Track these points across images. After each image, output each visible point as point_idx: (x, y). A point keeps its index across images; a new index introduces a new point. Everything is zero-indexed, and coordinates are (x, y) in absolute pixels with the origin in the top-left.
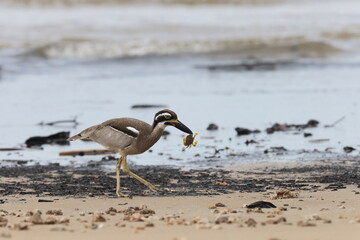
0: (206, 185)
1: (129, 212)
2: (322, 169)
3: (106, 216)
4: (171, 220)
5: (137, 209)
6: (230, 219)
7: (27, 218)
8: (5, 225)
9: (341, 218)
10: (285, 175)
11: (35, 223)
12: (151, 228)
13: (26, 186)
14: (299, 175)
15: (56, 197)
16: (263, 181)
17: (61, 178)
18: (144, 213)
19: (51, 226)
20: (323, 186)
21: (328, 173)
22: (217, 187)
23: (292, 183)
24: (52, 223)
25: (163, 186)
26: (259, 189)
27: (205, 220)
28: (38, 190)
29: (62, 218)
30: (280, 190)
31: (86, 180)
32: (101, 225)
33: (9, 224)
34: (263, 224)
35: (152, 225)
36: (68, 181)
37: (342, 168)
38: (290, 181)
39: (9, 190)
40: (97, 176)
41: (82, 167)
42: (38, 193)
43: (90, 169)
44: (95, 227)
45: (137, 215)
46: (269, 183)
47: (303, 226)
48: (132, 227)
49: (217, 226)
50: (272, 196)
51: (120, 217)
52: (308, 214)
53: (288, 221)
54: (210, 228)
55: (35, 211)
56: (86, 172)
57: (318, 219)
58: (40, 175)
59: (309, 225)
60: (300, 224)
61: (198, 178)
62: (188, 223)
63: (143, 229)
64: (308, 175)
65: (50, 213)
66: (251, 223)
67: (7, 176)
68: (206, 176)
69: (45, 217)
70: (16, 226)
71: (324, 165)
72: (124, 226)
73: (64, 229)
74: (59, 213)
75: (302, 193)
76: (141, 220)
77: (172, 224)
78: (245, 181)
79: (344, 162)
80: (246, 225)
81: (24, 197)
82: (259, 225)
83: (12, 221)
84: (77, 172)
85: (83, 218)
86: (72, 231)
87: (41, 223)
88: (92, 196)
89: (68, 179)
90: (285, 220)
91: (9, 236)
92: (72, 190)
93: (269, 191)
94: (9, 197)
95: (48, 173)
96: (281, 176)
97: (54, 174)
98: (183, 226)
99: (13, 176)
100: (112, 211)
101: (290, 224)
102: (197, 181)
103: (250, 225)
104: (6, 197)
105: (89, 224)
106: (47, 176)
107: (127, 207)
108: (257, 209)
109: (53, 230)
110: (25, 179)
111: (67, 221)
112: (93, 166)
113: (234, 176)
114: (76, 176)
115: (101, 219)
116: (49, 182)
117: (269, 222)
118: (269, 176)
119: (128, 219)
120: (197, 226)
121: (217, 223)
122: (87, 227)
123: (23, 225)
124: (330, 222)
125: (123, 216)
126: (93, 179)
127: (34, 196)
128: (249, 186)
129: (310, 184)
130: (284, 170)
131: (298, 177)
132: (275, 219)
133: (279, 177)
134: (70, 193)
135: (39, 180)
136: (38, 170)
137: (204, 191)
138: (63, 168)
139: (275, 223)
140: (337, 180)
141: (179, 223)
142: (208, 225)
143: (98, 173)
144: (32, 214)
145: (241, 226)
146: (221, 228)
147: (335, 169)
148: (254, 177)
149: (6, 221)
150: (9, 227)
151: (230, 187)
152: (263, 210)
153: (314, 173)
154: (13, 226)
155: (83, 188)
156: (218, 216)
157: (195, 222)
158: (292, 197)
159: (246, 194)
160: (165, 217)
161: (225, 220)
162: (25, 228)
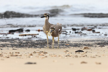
0: (63, 45)
1: (40, 53)
2: (98, 41)
3: (33, 54)
4: (52, 55)
5: (42, 52)
6: (70, 55)
7: (9, 54)
8: (2, 56)
9: (103, 55)
10: (87, 42)
11: (11, 56)
12: (46, 58)
13: (9, 45)
14: (91, 42)
15: (18, 48)
16: (80, 44)
17: (19, 42)
18: (44, 53)
19: (16, 57)
20: (98, 46)
21: (100, 42)
22: (66, 45)
23: (89, 45)
24: (17, 56)
25: (50, 45)
26: (79, 47)
27: (63, 55)
28: (12, 46)
29: (20, 54)
30: (85, 47)
31: (27, 43)
32: (31, 57)
33: (3, 56)
34: (80, 57)
35: (47, 57)
36: (22, 43)
37: (104, 41)
38: (88, 44)
39: (4, 46)
40: (30, 42)
41: (26, 39)
42: (12, 47)
43: (28, 40)
44: (29, 57)
45: (42, 54)
46: (82, 45)
47: (92, 58)
48: (41, 57)
49: (66, 57)
50: (83, 48)
51: (37, 54)
52: (94, 54)
53: (88, 56)
54: (64, 58)
55: (11, 52)
56: (27, 41)
57: (97, 56)
58: (13, 41)
59: (94, 57)
60: (91, 57)
61: (61, 43)
62: (57, 56)
63: (44, 58)
64: (93, 42)
65: (16, 53)
66: (77, 56)
67: (3, 42)
68: (63, 42)
69: (14, 54)
70: (6, 57)
71: (98, 39)
72: (38, 57)
73: (20, 58)
74: (19, 53)
75: (92, 48)
76: (43, 55)
77: (53, 56)
78: (75, 44)
79: (104, 39)
80: (75, 57)
81: (8, 48)
82: (79, 57)
83: (5, 55)
84: (24, 40)
85: (26, 54)
86: (22, 58)
87: (13, 56)
88: (29, 48)
89: (21, 43)
90: (86, 56)
91: (3, 60)
92: (23, 46)
93: (82, 47)
94: (4, 48)
95: (15, 41)
96: (85, 42)
97: (17, 41)
98: (56, 57)
99: (5, 42)
100: (35, 52)
101: (88, 57)
102: (60, 44)
103: (76, 57)
104: (3, 48)
105: (28, 56)
106: (15, 42)
107: (39, 51)
108: (78, 52)
109: (17, 58)
110: (9, 43)
111: (21, 55)
112: (29, 39)
113: (71, 42)
114: (24, 42)
115: (31, 55)
116: (16, 43)
117: (82, 56)
118: (82, 43)
119: (40, 55)
120: (60, 57)
121: (66, 56)
122: (27, 57)
123: (8, 56)
124: (100, 57)
125: (38, 54)
126: (29, 43)
127: (11, 48)
128: (76, 45)
129: (94, 45)
130: (86, 41)
131: (91, 43)
132: (84, 55)
133: (85, 43)
134: (22, 47)
135: (13, 43)
136: (13, 40)
137: (62, 47)
138: (20, 39)
139: (84, 57)
140: (102, 44)
141: (55, 56)
142: (64, 57)
143: (31, 41)
144: (10, 53)
145: (74, 57)
146: (67, 58)
147: (102, 41)
148: (77, 43)
149: (3, 55)
150: (4, 57)
151: (70, 46)
152: (80, 52)
153: (95, 42)
154: (5, 57)
155: (26, 45)
156: (67, 54)
157: (60, 56)
158: (89, 49)
159: (75, 48)
160: (51, 54)
161: (68, 56)
162: (8, 57)
